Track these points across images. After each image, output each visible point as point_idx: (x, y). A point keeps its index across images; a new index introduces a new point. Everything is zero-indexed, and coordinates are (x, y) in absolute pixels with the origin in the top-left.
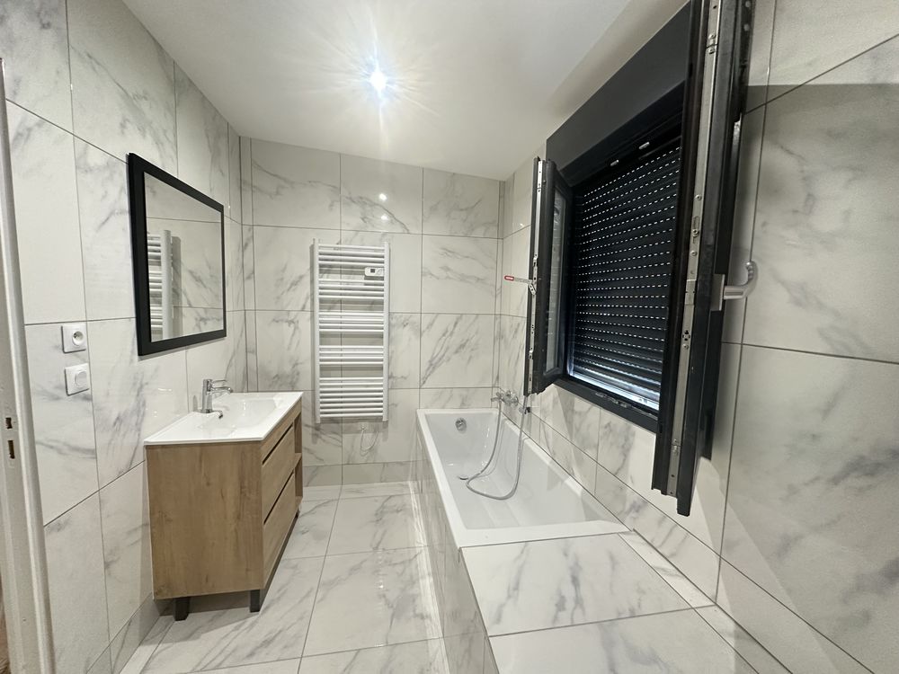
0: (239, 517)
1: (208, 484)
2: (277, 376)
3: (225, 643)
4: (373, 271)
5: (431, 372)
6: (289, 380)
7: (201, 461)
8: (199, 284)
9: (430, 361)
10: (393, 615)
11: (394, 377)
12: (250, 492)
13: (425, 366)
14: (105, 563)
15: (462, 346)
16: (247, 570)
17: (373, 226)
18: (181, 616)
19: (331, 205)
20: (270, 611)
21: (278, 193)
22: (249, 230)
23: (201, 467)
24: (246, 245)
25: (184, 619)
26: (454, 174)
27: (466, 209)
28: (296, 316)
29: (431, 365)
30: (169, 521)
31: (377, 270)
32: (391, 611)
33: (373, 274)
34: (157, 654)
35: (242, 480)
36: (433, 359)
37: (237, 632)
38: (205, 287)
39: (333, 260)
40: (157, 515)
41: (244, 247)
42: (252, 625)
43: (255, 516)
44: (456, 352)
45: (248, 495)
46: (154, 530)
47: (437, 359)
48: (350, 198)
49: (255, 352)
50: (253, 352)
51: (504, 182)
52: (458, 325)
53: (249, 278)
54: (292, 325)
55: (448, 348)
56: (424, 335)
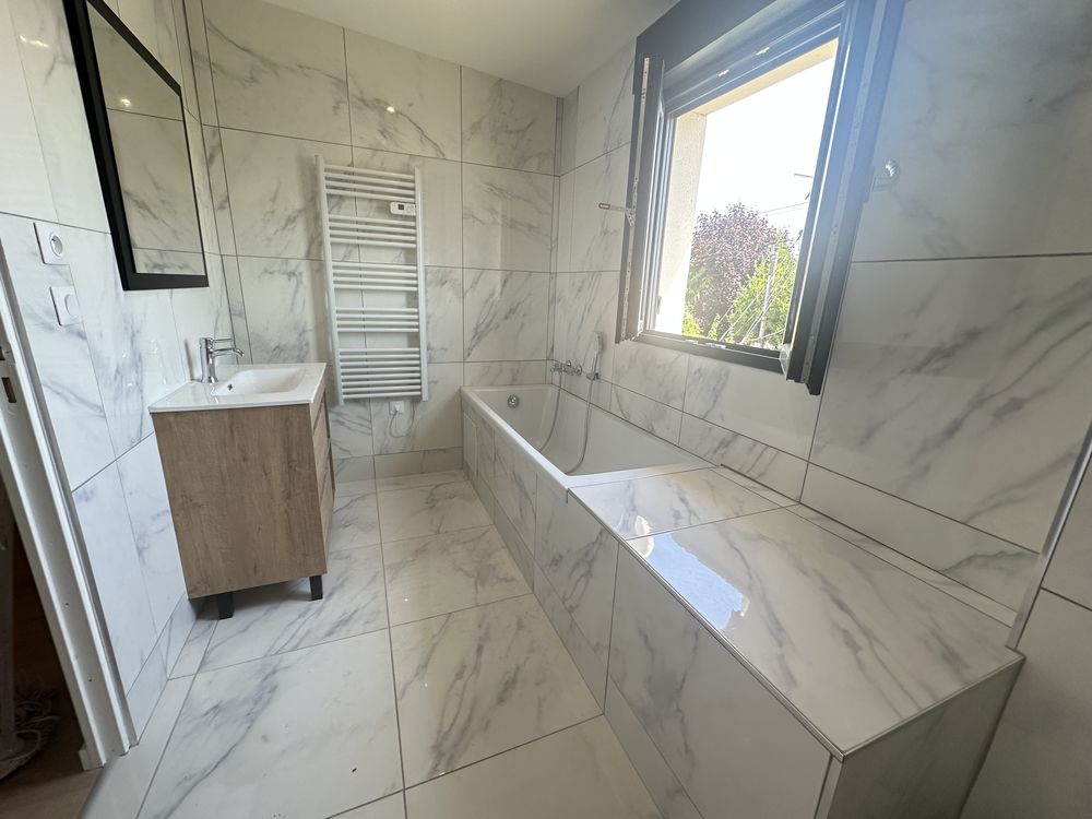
0: (289, 496)
1: (245, 459)
2: (278, 347)
3: (293, 630)
4: (401, 207)
5: (476, 343)
6: (296, 353)
7: (232, 432)
8: (146, 213)
9: (476, 330)
10: (476, 583)
11: (432, 349)
12: (300, 467)
13: (469, 335)
14: (138, 548)
15: (512, 311)
16: (305, 555)
17: (397, 145)
18: (226, 614)
19: (336, 108)
20: (335, 598)
21: (253, 79)
22: (214, 135)
23: (233, 438)
24: (212, 157)
25: (231, 616)
26: (501, 80)
27: (517, 132)
28: (297, 267)
29: (476, 333)
30: (196, 505)
31: (406, 206)
32: (473, 580)
33: (401, 212)
34: (212, 649)
35: (288, 451)
36: (478, 326)
37: (302, 620)
38: (155, 217)
39: (344, 189)
40: (180, 501)
41: (209, 161)
42: (319, 611)
43: (310, 494)
44: (506, 318)
45: (297, 469)
46: (178, 518)
47: (483, 326)
48: (363, 100)
49: (243, 314)
50: (240, 315)
51: (563, 100)
52: (508, 285)
53: (222, 207)
54: (294, 279)
55: (495, 314)
56: (468, 296)
